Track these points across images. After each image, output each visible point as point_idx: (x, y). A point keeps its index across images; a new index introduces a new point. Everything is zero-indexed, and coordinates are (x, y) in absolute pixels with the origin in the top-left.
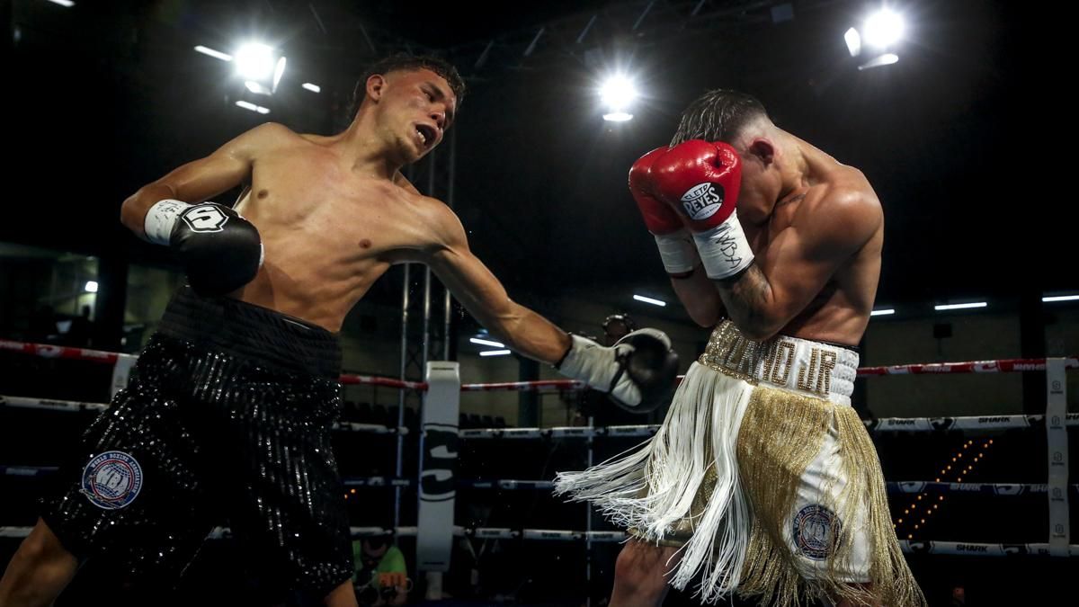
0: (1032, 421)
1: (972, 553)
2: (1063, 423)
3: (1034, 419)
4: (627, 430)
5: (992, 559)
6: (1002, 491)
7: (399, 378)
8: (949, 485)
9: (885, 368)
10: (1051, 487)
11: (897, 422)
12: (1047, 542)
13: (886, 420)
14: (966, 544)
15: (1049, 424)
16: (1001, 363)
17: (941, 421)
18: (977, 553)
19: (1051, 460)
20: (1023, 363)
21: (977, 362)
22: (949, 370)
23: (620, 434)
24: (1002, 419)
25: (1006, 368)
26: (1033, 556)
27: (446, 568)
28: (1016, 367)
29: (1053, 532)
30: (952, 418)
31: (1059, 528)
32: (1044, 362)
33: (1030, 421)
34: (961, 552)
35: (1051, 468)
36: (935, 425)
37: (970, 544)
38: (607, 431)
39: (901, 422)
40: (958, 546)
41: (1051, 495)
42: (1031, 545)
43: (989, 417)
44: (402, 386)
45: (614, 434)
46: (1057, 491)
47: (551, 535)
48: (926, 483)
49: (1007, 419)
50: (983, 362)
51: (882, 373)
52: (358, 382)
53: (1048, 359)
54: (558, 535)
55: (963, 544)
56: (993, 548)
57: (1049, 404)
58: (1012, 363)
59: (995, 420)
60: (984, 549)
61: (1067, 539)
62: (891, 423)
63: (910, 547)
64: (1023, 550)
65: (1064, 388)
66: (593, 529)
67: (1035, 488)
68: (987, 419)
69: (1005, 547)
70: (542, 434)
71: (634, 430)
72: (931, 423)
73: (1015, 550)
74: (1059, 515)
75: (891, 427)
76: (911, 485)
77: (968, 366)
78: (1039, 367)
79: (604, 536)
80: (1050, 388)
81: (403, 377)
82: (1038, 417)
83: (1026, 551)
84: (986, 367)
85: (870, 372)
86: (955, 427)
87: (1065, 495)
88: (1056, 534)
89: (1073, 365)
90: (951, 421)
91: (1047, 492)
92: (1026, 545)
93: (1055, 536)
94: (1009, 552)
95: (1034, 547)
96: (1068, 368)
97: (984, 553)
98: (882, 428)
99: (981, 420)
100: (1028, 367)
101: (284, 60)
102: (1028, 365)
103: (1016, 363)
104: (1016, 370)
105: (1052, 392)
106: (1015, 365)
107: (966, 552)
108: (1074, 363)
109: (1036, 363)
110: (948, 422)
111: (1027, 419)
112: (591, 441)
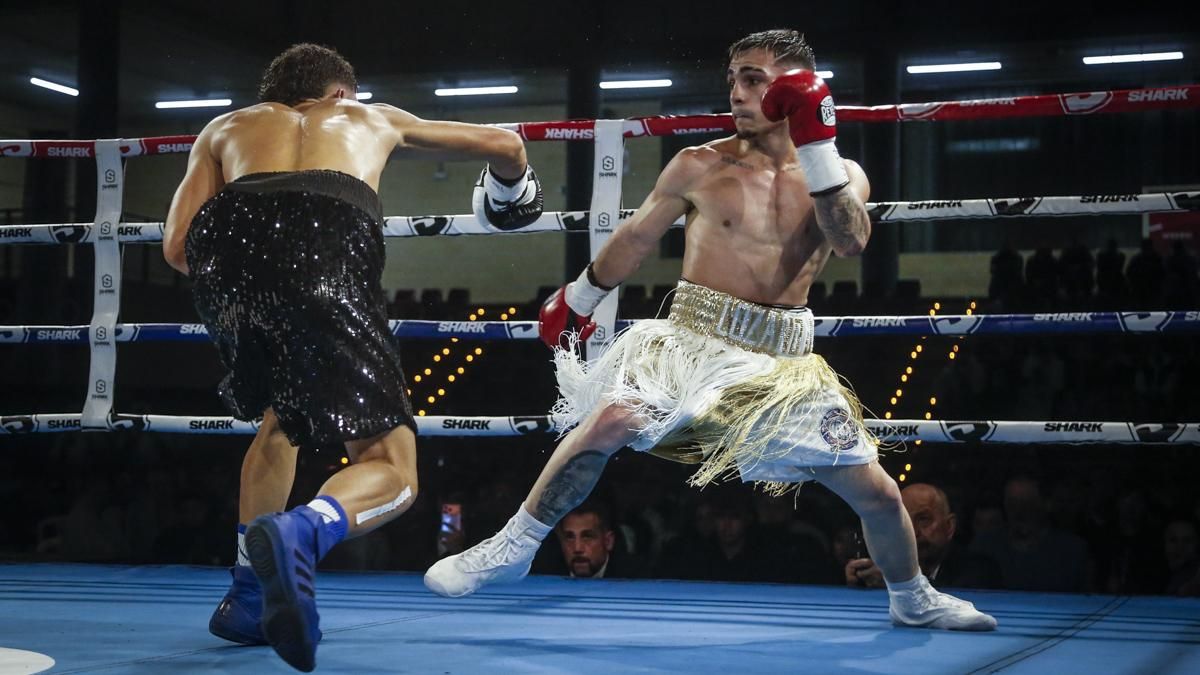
0: (568, 221)
1: (467, 431)
3: (571, 218)
5: (497, 440)
6: (518, 333)
8: (437, 325)
14: (458, 419)
15: (593, 225)
16: (526, 128)
17: (429, 222)
18: (475, 431)
20: (560, 127)
25: (533, 135)
28: (550, 133)
30: (448, 217)
32: (591, 126)
33: (565, 220)
34: (450, 432)
36: (420, 228)
37: (464, 419)
40: (445, 421)
48: (401, 321)
53: (597, 121)
55: (453, 418)
56: (500, 423)
57: (596, 194)
58: (543, 128)
60: (485, 425)
64: (542, 422)
65: (618, 168)
69: (516, 421)
72: (413, 224)
73: (532, 425)
78: (584, 133)
80: (598, 168)
82: (578, 215)
83: (548, 426)
86: (451, 231)
89: (635, 133)
90: (445, 220)
92: (549, 416)
94: (523, 429)
96: (628, 135)
97: (484, 432)
100: (567, 133)
102: (567, 131)
103: (551, 126)
104: (549, 139)
105: (602, 175)
106: (547, 130)
107: (457, 430)
108: (637, 127)
109: (579, 127)
110: (440, 223)
111: (561, 218)
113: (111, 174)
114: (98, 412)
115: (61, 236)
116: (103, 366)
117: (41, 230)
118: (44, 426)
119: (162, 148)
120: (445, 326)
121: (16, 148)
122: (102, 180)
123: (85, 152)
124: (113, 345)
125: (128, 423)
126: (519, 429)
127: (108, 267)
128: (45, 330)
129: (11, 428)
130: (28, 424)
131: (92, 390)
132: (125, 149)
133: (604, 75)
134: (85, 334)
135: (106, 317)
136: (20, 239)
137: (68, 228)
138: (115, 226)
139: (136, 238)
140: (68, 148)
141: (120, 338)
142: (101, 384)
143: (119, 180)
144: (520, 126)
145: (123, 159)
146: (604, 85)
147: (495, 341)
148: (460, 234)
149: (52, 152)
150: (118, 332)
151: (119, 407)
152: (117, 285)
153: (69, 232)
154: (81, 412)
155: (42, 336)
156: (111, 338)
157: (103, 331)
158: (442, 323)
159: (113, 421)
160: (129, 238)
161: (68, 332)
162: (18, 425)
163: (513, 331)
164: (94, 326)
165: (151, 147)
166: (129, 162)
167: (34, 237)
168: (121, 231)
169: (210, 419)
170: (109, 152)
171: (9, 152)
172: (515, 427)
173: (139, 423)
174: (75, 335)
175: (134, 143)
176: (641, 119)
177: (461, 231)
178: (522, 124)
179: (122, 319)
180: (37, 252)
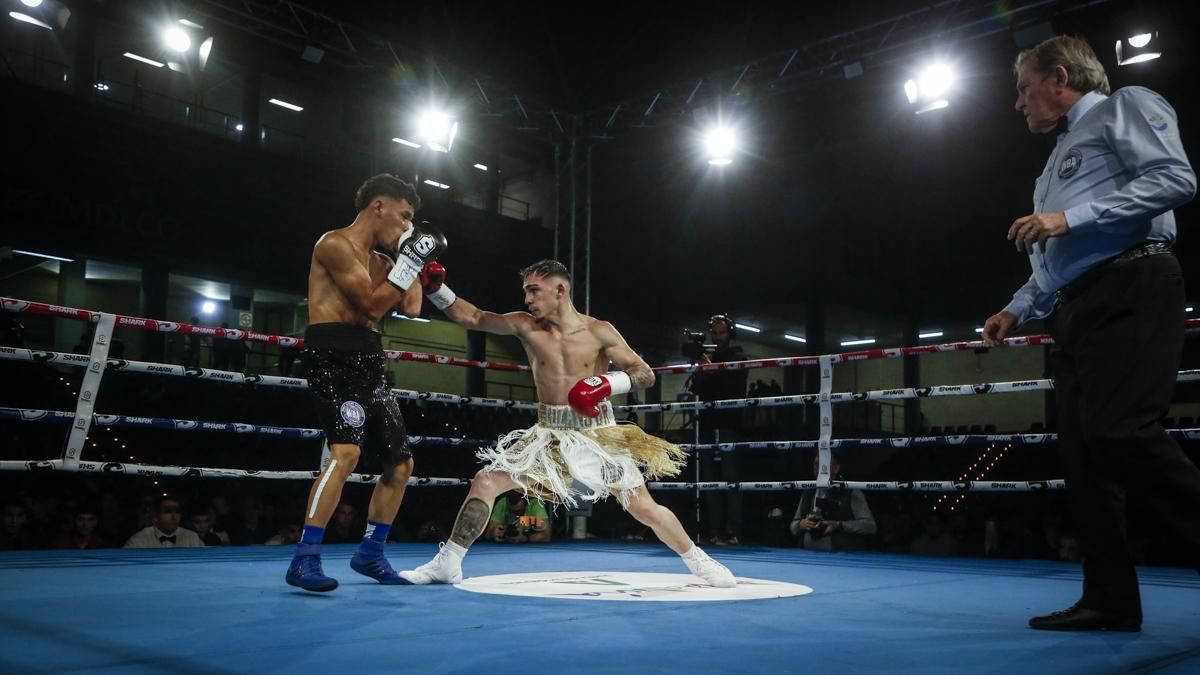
1: (1004, 489)
4: (729, 403)
5: (1021, 493)
6: (1029, 440)
8: (987, 437)
9: (936, 346)
11: (946, 389)
13: (937, 388)
14: (999, 483)
16: (1030, 339)
17: (982, 387)
18: (1008, 488)
23: (724, 407)
24: (1031, 383)
25: (1034, 342)
26: (1052, 491)
27: (589, 514)
28: (1043, 341)
34: (995, 489)
36: (977, 390)
37: (1003, 483)
38: (713, 405)
39: (950, 389)
40: (993, 484)
42: (1051, 481)
43: (1017, 382)
45: (720, 406)
47: (670, 486)
48: (969, 436)
49: (1035, 383)
50: (1016, 338)
51: (934, 350)
52: (518, 370)
54: (676, 486)
56: (1021, 485)
58: (1039, 338)
59: (1026, 384)
60: (1014, 486)
62: (941, 390)
63: (955, 486)
64: (1044, 485)
66: (700, 481)
69: (1030, 484)
70: (663, 408)
71: (735, 403)
72: (973, 388)
73: (1038, 486)
75: (941, 393)
76: (956, 438)
79: (711, 486)
84: (1018, 342)
85: (921, 350)
86: (994, 391)
90: (990, 386)
94: (1034, 488)
95: (1053, 483)
97: (1013, 489)
98: (934, 394)
101: (456, 124)
104: (1042, 343)
110: (988, 387)
111: (1051, 383)
112: (697, 413)
113: (826, 371)
114: (823, 480)
115: (806, 400)
116: (825, 459)
117: (797, 398)
118: (800, 487)
119: (850, 358)
120: (990, 437)
121: (784, 362)
122: (822, 374)
123: (815, 362)
124: (829, 450)
125: (838, 485)
127: (826, 413)
128: (799, 443)
129: (786, 488)
130: (793, 485)
131: (820, 470)
132: (833, 360)
134: (816, 444)
135: (825, 437)
136: (788, 402)
137: (809, 397)
138: (829, 395)
139: (839, 400)
140: (805, 360)
141: (833, 446)
142: (825, 468)
143: (831, 374)
144: (1027, 338)
145: (832, 364)
147: (1018, 444)
149: (800, 363)
150: (831, 443)
151: (834, 477)
152: (830, 422)
153: (809, 398)
154: (815, 479)
155: (798, 446)
156: (828, 446)
157: (824, 444)
159: (832, 483)
160: (833, 400)
161: (809, 443)
162: (789, 486)
164: (820, 441)
165: (845, 358)
166: (835, 366)
167: (794, 401)
168: (832, 397)
169: (876, 483)
170: (825, 361)
171: (782, 364)
172: (1030, 487)
173: (843, 485)
174: (813, 445)
175: (838, 357)
177: (998, 391)
179: (832, 438)
180: (796, 407)
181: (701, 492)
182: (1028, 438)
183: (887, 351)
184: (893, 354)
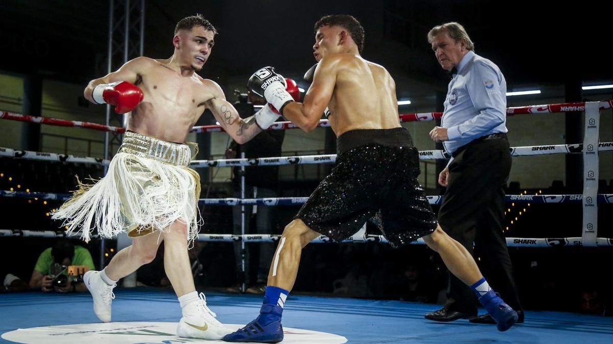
0: (571, 149)
1: (525, 245)
2: (596, 149)
3: (573, 147)
5: (540, 249)
6: (549, 200)
7: (106, 125)
8: (510, 197)
10: (584, 196)
12: (580, 236)
14: (521, 239)
15: (585, 150)
16: (551, 106)
18: (529, 245)
19: (586, 176)
20: (568, 106)
21: (533, 106)
22: (513, 112)
23: (267, 164)
24: (550, 148)
25: (555, 110)
26: (570, 247)
28: (563, 109)
29: (585, 229)
30: (513, 148)
31: (590, 226)
32: (584, 105)
33: (569, 148)
34: (517, 245)
35: (585, 181)
37: (523, 239)
40: (515, 240)
41: (584, 203)
42: (568, 238)
43: (540, 146)
44: (108, 130)
46: (589, 199)
47: (217, 238)
49: (553, 148)
50: (538, 106)
53: (586, 102)
54: (222, 237)
55: (518, 239)
56: (541, 241)
57: (586, 135)
58: (559, 107)
59: (544, 148)
60: (534, 242)
61: (596, 234)
64: (562, 242)
65: (597, 124)
67: (573, 197)
68: (538, 148)
69: (549, 240)
73: (557, 242)
74: (590, 216)
77: (527, 109)
78: (580, 108)
80: (587, 124)
81: (108, 123)
82: (576, 146)
83: (565, 243)
84: (540, 109)
86: (514, 154)
87: (595, 202)
88: (587, 230)
89: (605, 107)
91: (582, 200)
92: (565, 239)
93: (586, 232)
94: (552, 244)
95: (570, 240)
96: (602, 109)
97: (533, 245)
99: (534, 149)
100: (571, 108)
102: (571, 107)
103: (563, 106)
104: (562, 111)
105: (589, 127)
106: (562, 108)
107: (520, 244)
108: (606, 105)
109: (577, 106)
111: (567, 147)
112: (243, 169)
120: (514, 197)
125: (373, 239)
126: (550, 244)
129: (324, 240)
133: (583, 84)
144: (548, 106)
146: (584, 88)
148: (519, 155)
151: (369, 232)
158: (512, 196)
159: (366, 238)
163: (546, 199)
172: (549, 243)
173: (377, 239)
176: (609, 101)
177: (519, 154)
178: (549, 105)
181: (246, 243)
182: (548, 198)
183: (420, 115)
184: (425, 118)
